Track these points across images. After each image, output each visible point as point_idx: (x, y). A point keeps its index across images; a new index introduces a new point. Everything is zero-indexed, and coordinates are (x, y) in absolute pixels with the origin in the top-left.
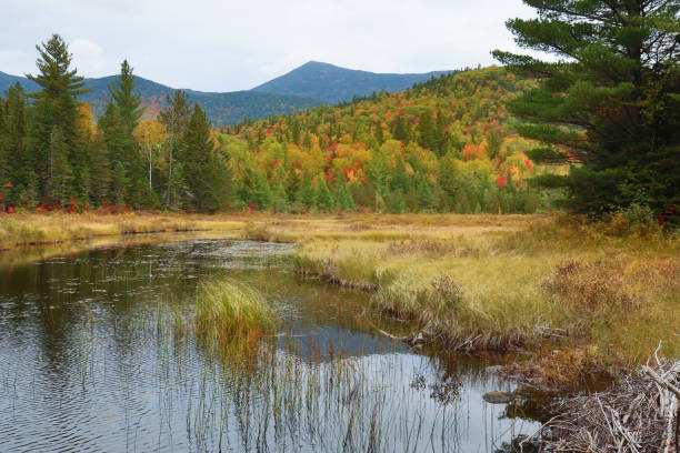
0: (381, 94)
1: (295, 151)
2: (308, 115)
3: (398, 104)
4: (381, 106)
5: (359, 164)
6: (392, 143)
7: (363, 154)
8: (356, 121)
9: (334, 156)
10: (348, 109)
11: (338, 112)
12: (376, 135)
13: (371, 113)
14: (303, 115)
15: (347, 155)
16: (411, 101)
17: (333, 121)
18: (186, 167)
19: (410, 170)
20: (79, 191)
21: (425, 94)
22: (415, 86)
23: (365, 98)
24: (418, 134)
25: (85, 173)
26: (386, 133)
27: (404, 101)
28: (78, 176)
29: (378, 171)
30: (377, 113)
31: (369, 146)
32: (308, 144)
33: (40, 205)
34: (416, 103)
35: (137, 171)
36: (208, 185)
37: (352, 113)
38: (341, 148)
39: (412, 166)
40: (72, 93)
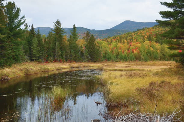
0: (145, 28)
1: (120, 45)
2: (125, 35)
3: (150, 30)
4: (145, 31)
5: (137, 48)
6: (147, 42)
7: (139, 45)
8: (138, 36)
9: (130, 46)
10: (136, 33)
11: (133, 34)
12: (143, 39)
13: (142, 33)
14: (124, 35)
15: (134, 45)
16: (154, 29)
17: (132, 36)
18: (89, 51)
19: (152, 49)
20: (62, 57)
21: (158, 28)
22: (155, 25)
23: (141, 30)
24: (155, 39)
25: (64, 53)
26: (146, 39)
27: (152, 30)
28: (62, 53)
29: (142, 50)
30: (144, 33)
31: (141, 43)
32: (124, 43)
33: (53, 61)
34: (155, 30)
35: (76, 52)
36: (94, 55)
37: (137, 34)
38: (133, 44)
39: (153, 48)
40: (62, 33)
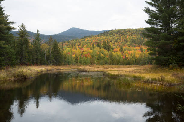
0: (91, 36)
1: (73, 50)
2: (73, 41)
3: (96, 38)
4: (92, 39)
5: (90, 53)
6: (97, 49)
7: (90, 51)
8: (85, 42)
9: (83, 51)
10: (83, 39)
11: (81, 40)
12: (92, 46)
13: (89, 40)
14: (72, 41)
15: (86, 51)
17: (80, 42)
18: (54, 55)
19: (102, 55)
20: (30, 60)
21: (103, 36)
22: (100, 34)
23: (87, 37)
24: (103, 46)
25: (31, 57)
26: (95, 46)
27: (97, 37)
28: (29, 57)
29: (94, 55)
30: (91, 40)
31: (91, 49)
32: (76, 48)
33: (20, 64)
34: (100, 38)
37: (84, 40)
38: (85, 49)
